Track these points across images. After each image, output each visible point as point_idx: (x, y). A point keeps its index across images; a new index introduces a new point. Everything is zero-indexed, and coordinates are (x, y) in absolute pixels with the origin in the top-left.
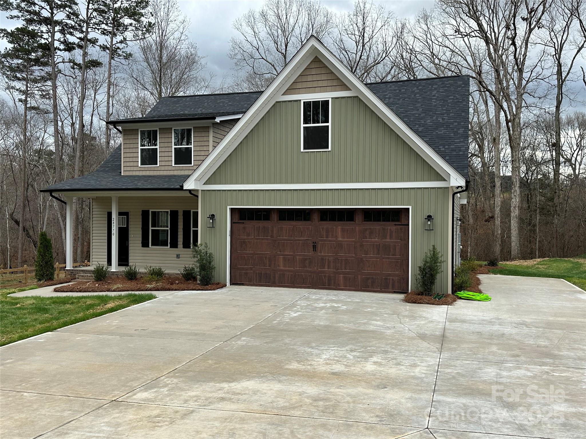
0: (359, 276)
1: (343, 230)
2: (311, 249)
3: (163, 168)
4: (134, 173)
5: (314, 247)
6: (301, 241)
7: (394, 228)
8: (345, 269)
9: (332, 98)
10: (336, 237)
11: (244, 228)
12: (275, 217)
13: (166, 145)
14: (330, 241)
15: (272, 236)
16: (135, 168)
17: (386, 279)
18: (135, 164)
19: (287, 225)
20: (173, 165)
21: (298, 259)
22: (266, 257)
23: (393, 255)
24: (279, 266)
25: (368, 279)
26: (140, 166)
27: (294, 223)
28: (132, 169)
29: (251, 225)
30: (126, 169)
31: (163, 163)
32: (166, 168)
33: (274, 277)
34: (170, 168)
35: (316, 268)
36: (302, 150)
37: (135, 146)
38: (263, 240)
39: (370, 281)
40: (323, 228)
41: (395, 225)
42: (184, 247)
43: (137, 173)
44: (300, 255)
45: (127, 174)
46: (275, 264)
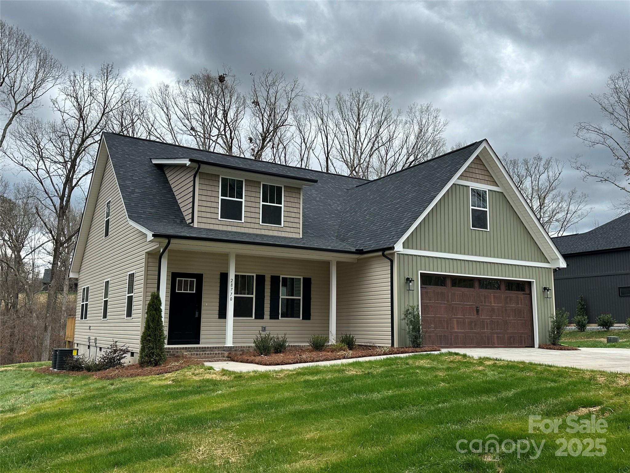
0: (506, 335)
1: (494, 297)
2: (475, 313)
3: (248, 225)
4: (211, 227)
5: (478, 311)
6: (468, 305)
7: (522, 296)
8: (497, 330)
9: (489, 190)
10: (491, 303)
11: (427, 292)
12: (449, 282)
13: (253, 199)
14: (487, 306)
15: (448, 301)
16: (213, 221)
17: (521, 337)
18: (214, 216)
19: (459, 291)
20: (261, 223)
21: (467, 322)
22: (444, 320)
23: (524, 317)
24: (453, 328)
25: (511, 337)
26: (219, 219)
27: (463, 289)
28: (209, 221)
29: (431, 289)
30: (201, 220)
31: (249, 220)
32: (252, 225)
33: (451, 339)
34: (257, 226)
35: (479, 330)
36: (471, 228)
37: (214, 194)
38: (441, 304)
39: (512, 339)
40: (482, 295)
41: (523, 294)
42: (271, 318)
43: (216, 227)
44: (468, 318)
45: (203, 226)
46: (451, 327)
